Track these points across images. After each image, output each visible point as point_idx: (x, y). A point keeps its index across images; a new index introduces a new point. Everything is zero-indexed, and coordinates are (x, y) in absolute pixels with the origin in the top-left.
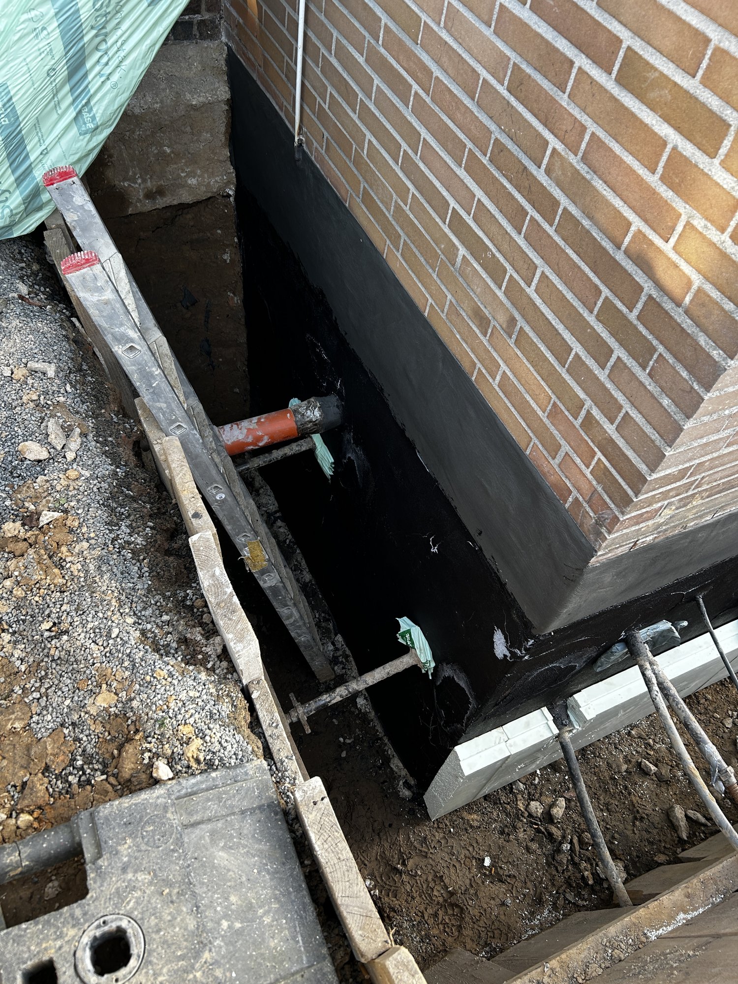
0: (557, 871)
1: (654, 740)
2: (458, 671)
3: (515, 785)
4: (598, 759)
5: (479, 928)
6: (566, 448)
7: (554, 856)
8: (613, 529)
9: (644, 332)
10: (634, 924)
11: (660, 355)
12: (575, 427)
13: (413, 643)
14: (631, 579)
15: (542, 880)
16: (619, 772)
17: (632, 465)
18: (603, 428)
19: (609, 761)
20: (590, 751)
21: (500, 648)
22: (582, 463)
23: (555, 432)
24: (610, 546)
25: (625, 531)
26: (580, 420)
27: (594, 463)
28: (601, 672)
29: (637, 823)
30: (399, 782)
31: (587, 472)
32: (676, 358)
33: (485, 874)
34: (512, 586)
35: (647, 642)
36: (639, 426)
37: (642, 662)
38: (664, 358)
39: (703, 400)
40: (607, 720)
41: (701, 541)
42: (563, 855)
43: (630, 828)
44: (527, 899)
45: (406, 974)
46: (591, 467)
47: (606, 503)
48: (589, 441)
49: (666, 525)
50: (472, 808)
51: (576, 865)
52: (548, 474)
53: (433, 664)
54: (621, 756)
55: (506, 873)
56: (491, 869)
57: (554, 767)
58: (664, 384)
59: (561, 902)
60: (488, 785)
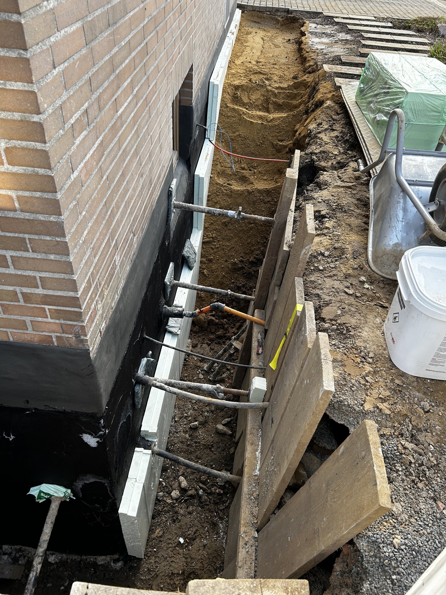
0: (208, 505)
1: (186, 413)
2: (84, 478)
3: (158, 497)
4: (176, 445)
5: (207, 569)
6: (28, 319)
7: (201, 502)
8: (86, 332)
9: (11, 235)
10: (249, 477)
11: (29, 239)
12: (23, 306)
13: (48, 494)
14: (114, 350)
15: (207, 516)
16: (188, 440)
17: (66, 297)
18: (37, 294)
19: (180, 440)
20: (170, 446)
21: (91, 441)
22: (43, 319)
23: (15, 317)
24: (92, 342)
25: (91, 329)
26: (22, 300)
27: (48, 313)
28: (141, 407)
29: (213, 449)
30: (111, 565)
31: (49, 320)
32: (38, 235)
33: (186, 546)
34: (68, 408)
35: (145, 375)
36: (51, 278)
37: (152, 383)
38: (32, 239)
39: (67, 242)
40: (163, 425)
41: (123, 309)
42: (203, 497)
43: (212, 454)
44: (210, 531)
45: (201, 589)
46: (49, 316)
47: (71, 325)
48: (36, 305)
49: (104, 313)
50: (153, 529)
51: (211, 494)
52: (32, 339)
53: (69, 491)
54: (182, 433)
55: (193, 533)
56: (186, 541)
57: (164, 469)
58: (44, 250)
59: (221, 514)
60: (148, 510)
